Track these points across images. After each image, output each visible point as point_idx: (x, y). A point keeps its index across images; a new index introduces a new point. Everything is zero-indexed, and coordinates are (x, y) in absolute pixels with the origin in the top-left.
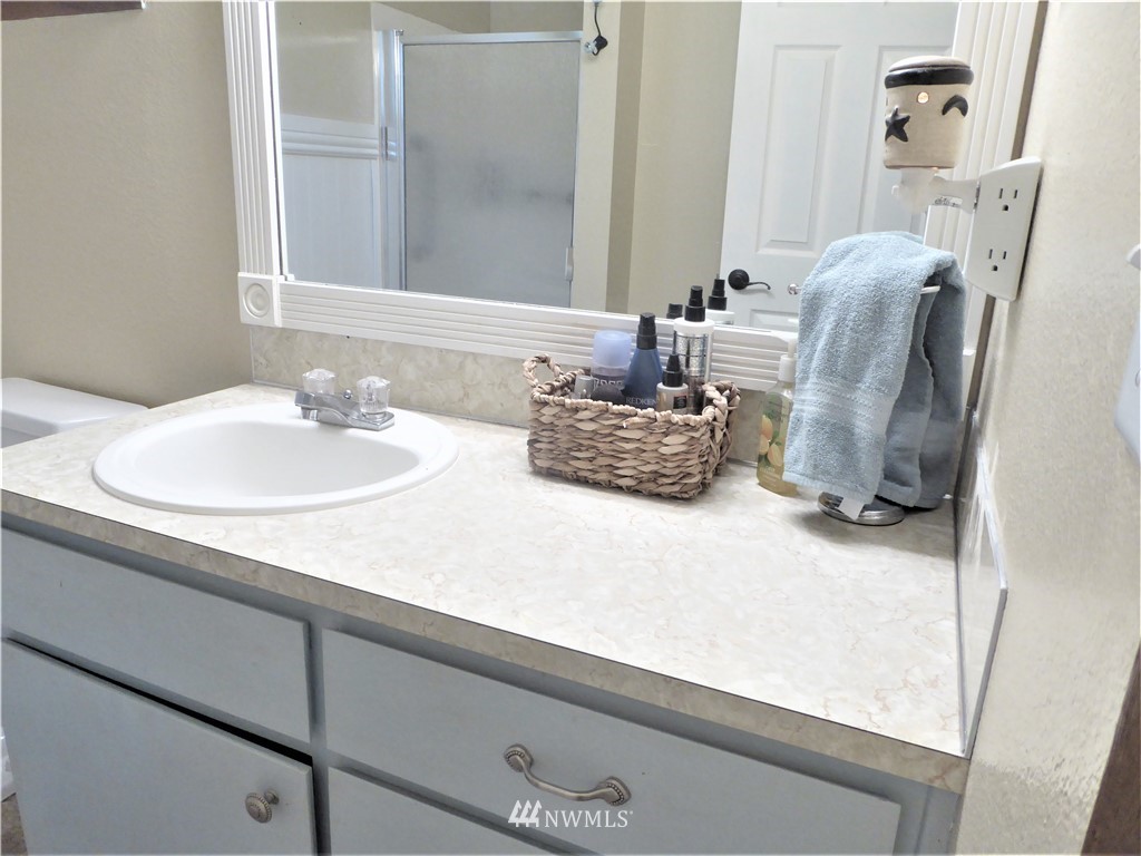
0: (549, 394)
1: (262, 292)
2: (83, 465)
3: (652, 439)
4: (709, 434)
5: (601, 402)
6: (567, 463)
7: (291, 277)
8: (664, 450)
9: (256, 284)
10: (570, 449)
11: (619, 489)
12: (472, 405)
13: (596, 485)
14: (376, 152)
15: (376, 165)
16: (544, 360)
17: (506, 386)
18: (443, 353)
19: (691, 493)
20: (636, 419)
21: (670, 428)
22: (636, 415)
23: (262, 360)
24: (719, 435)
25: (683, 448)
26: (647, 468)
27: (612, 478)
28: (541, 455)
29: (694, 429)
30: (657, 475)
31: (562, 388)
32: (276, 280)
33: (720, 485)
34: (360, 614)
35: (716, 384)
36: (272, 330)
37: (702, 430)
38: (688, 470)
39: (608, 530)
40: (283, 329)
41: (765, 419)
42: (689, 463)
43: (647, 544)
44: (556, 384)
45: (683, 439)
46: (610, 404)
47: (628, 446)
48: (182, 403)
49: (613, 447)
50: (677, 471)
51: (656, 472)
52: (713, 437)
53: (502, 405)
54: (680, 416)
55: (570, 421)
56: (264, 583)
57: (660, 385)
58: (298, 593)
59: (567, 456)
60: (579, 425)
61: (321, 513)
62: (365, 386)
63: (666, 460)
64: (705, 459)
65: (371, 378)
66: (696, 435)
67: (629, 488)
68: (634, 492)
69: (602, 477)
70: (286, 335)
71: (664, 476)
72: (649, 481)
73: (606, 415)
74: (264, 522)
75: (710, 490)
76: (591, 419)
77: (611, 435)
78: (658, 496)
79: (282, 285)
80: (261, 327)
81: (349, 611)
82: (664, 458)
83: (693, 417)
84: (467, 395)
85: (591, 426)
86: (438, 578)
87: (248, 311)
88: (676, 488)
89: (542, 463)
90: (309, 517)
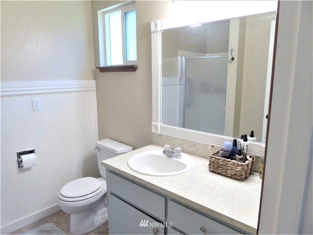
0: (213, 155)
1: (156, 126)
2: (126, 163)
3: (234, 167)
4: (247, 167)
5: (224, 158)
6: (217, 170)
7: (162, 123)
8: (237, 170)
9: (155, 125)
10: (217, 167)
11: (227, 176)
12: (198, 153)
13: (222, 175)
14: (179, 83)
15: (178, 86)
16: (213, 146)
17: (205, 150)
18: (192, 142)
19: (243, 179)
20: (231, 163)
21: (238, 165)
22: (231, 162)
23: (155, 140)
24: (250, 167)
25: (241, 170)
26: (233, 173)
27: (226, 174)
28: (211, 168)
29: (243, 166)
30: (235, 175)
31: (217, 153)
32: (159, 124)
33: (251, 177)
34: (175, 198)
35: (250, 155)
36: (158, 134)
37: (245, 166)
38: (242, 174)
39: (223, 186)
40: (160, 134)
41: (261, 164)
42: (242, 173)
43: (231, 190)
44: (215, 152)
45: (241, 168)
46: (226, 159)
47: (229, 168)
48: (140, 149)
49: (226, 168)
50: (239, 174)
51: (235, 174)
52: (248, 167)
53: (204, 154)
54: (240, 163)
55: (217, 162)
56: (159, 190)
57: (237, 155)
58: (164, 193)
59: (217, 168)
60: (219, 162)
61: (168, 177)
62: (176, 149)
63: (237, 172)
64: (246, 172)
65: (177, 148)
66: (244, 167)
67: (229, 177)
68: (230, 177)
69: (224, 174)
70: (160, 135)
71: (237, 175)
72: (234, 176)
73: (225, 161)
74: (158, 178)
75: (248, 179)
76: (222, 162)
77: (226, 165)
78: (236, 179)
79: (160, 125)
80: (155, 133)
81: (173, 197)
82: (237, 171)
83: (243, 163)
84: (197, 151)
85: (222, 163)
86: (189, 193)
87: (153, 130)
88: (239, 178)
89: (212, 169)
90: (166, 178)
